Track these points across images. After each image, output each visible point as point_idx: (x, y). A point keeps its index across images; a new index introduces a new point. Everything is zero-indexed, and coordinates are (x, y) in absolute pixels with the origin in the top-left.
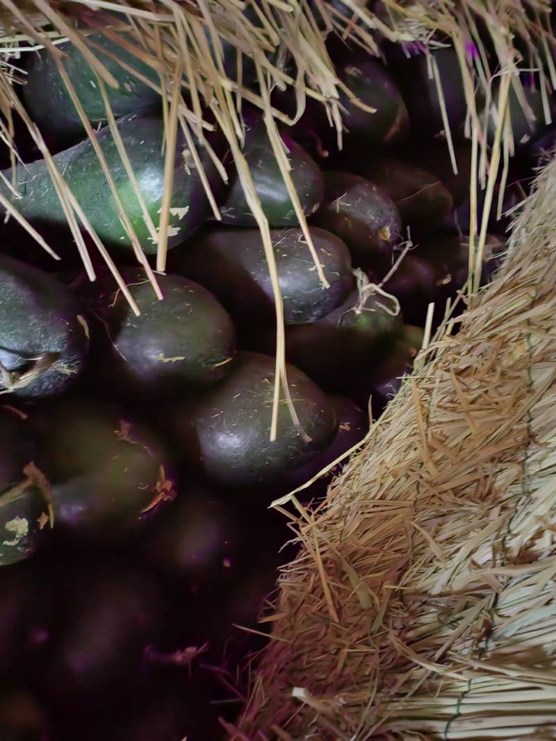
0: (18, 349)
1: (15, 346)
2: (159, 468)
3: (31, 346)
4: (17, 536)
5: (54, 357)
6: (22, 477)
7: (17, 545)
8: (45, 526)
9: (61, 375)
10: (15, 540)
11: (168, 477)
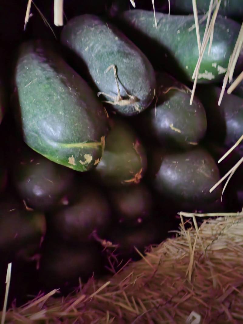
0: (128, 89)
1: (128, 87)
2: (141, 168)
3: (133, 91)
4: (86, 162)
5: (137, 100)
6: (99, 140)
7: (83, 165)
8: (96, 164)
9: (135, 109)
10: (84, 163)
11: (142, 174)
